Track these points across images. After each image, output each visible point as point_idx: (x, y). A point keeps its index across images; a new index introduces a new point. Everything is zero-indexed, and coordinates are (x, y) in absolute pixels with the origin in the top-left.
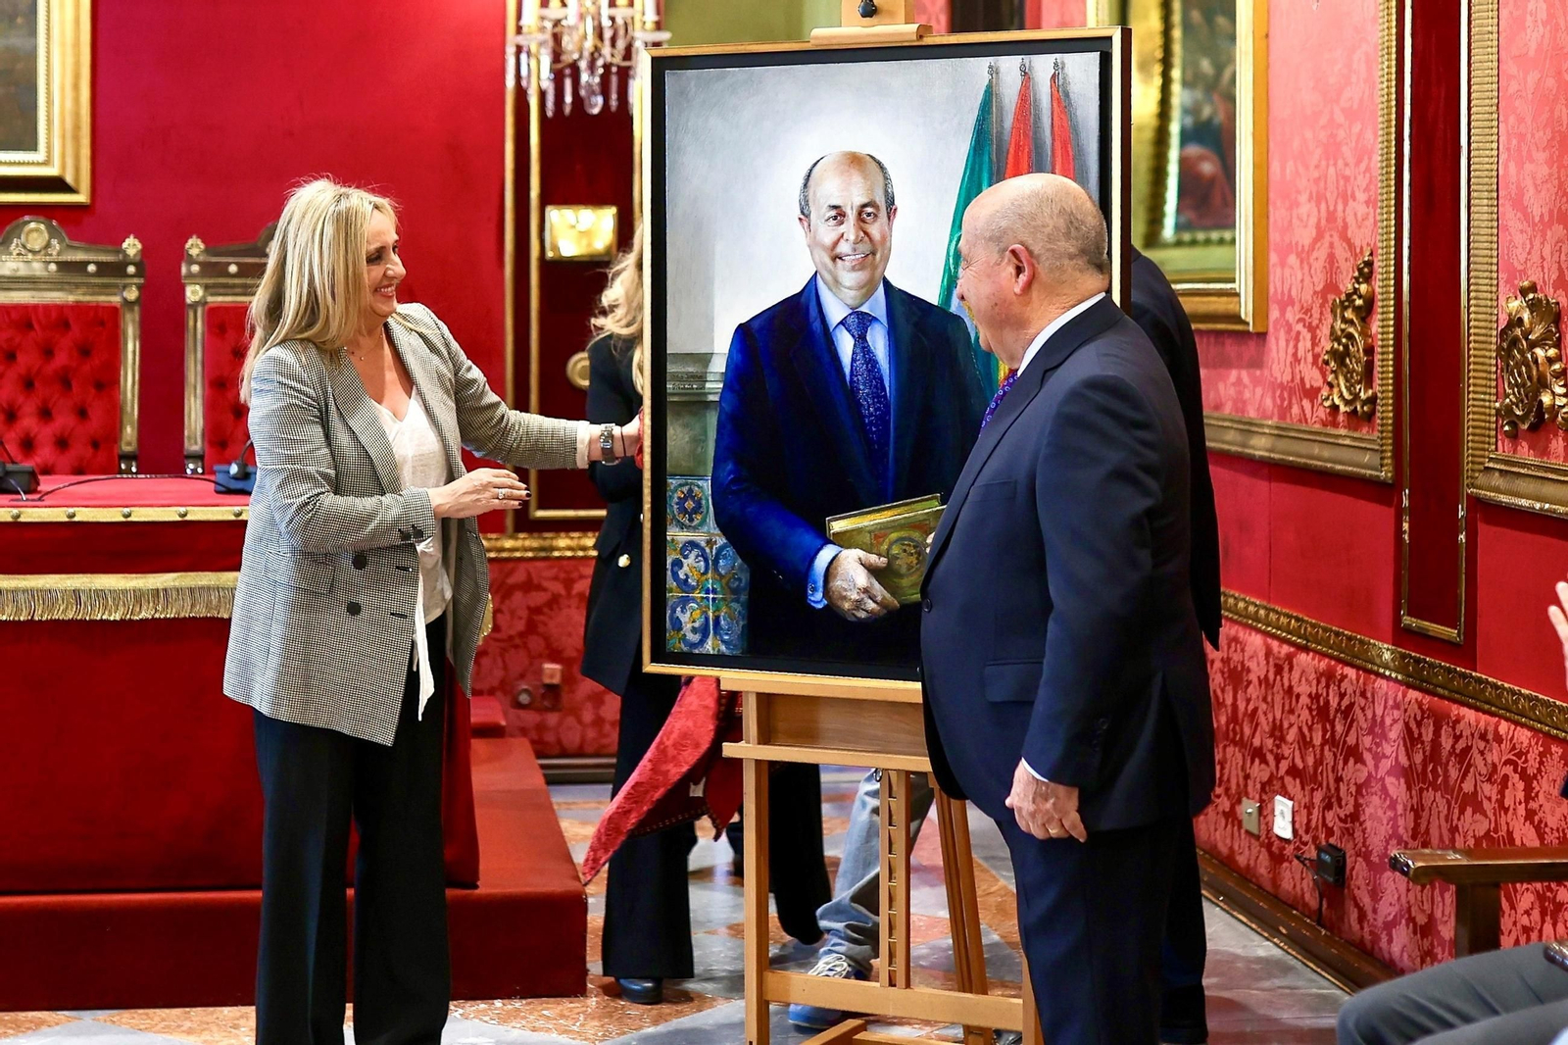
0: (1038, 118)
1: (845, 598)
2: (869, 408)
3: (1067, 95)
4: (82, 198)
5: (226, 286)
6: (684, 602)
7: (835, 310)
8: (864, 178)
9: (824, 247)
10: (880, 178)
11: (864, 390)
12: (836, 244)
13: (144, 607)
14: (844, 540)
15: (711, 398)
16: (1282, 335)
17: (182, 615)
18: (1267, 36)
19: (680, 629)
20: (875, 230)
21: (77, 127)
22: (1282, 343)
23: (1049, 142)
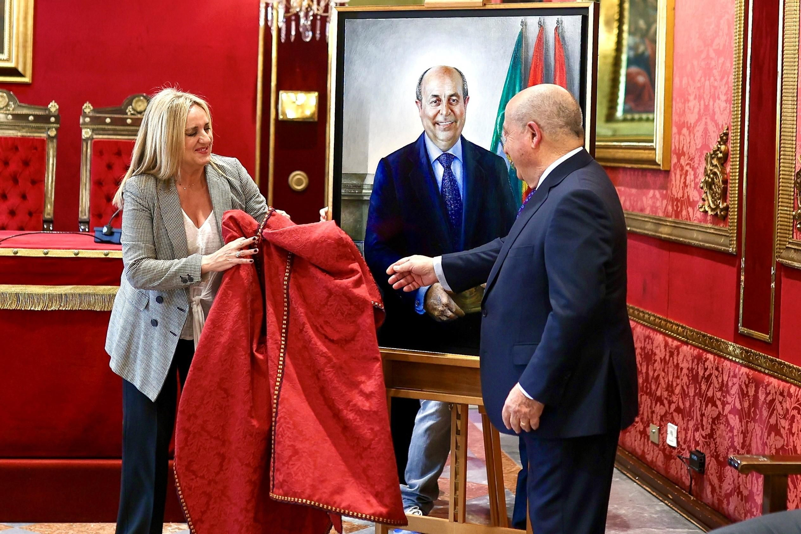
0: (547, 50)
1: (435, 309)
2: (451, 207)
3: (563, 38)
4: (27, 79)
5: (104, 130)
7: (434, 152)
8: (452, 81)
9: (429, 118)
10: (461, 81)
11: (448, 196)
12: (436, 116)
13: (54, 304)
15: (365, 198)
16: (678, 172)
17: (74, 309)
18: (674, 9)
20: (457, 109)
21: (25, 41)
22: (678, 176)
23: (553, 64)
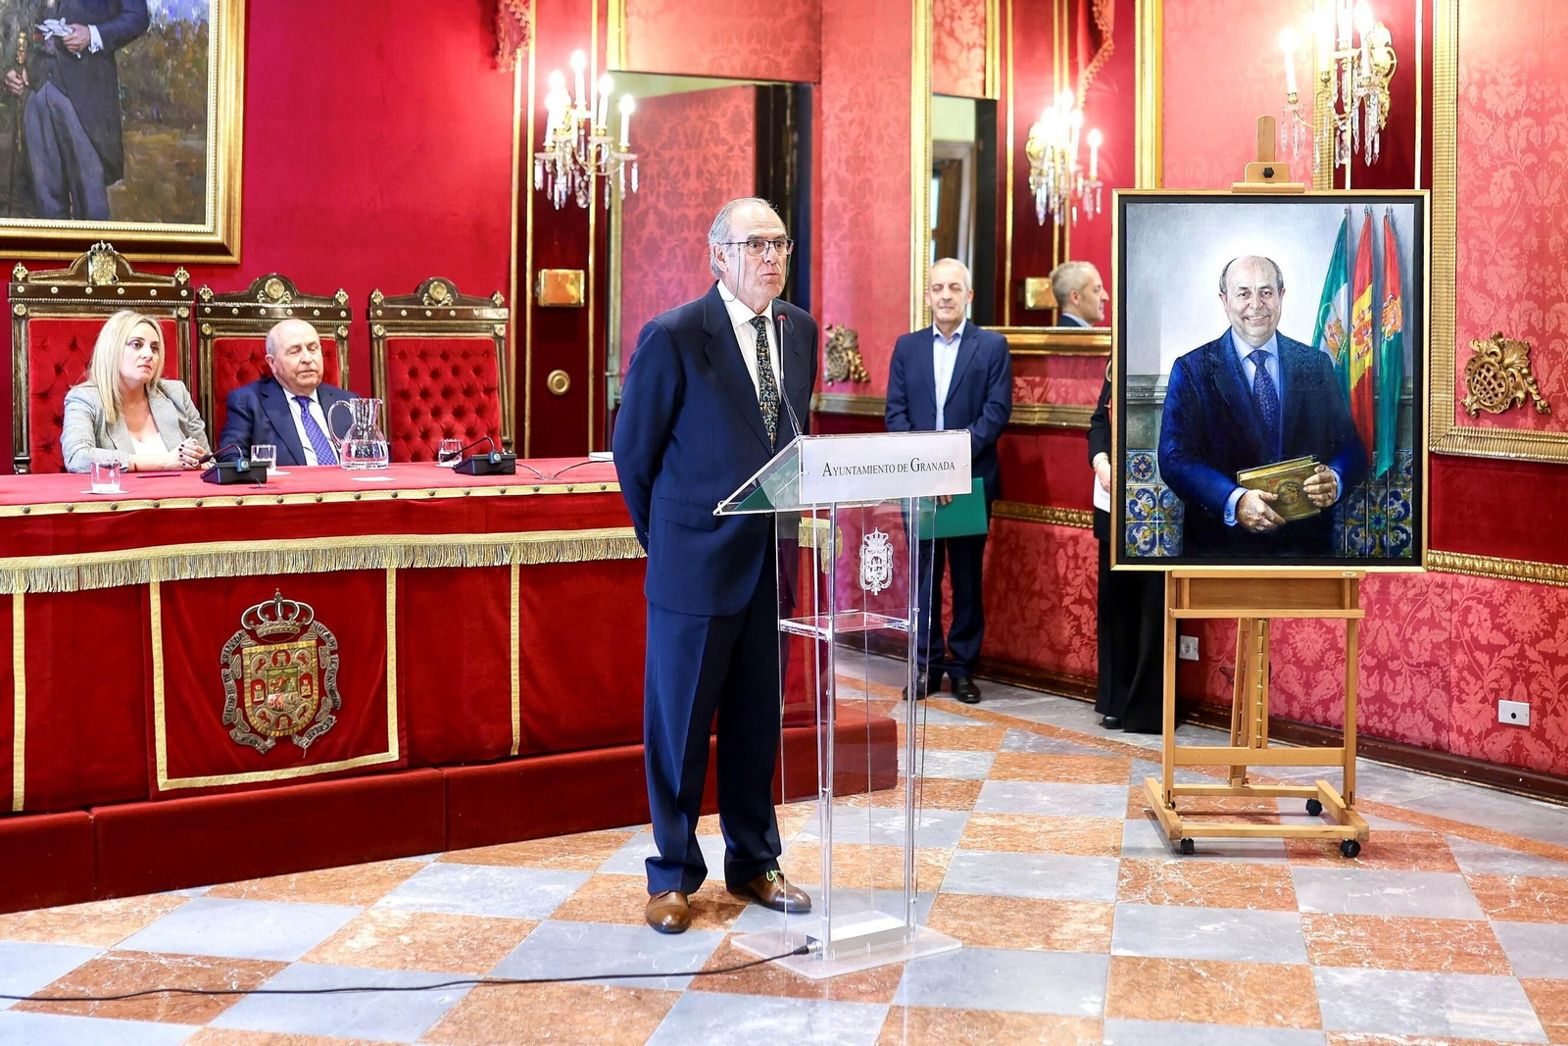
0: (1375, 241)
1: (1249, 520)
2: (1266, 407)
3: (1394, 226)
6: (1138, 526)
7: (1244, 349)
8: (1264, 272)
9: (1235, 312)
10: (1274, 272)
11: (1263, 396)
12: (1244, 310)
14: (1249, 485)
15: (1158, 402)
19: (1136, 542)
20: (1270, 302)
23: (1383, 253)
